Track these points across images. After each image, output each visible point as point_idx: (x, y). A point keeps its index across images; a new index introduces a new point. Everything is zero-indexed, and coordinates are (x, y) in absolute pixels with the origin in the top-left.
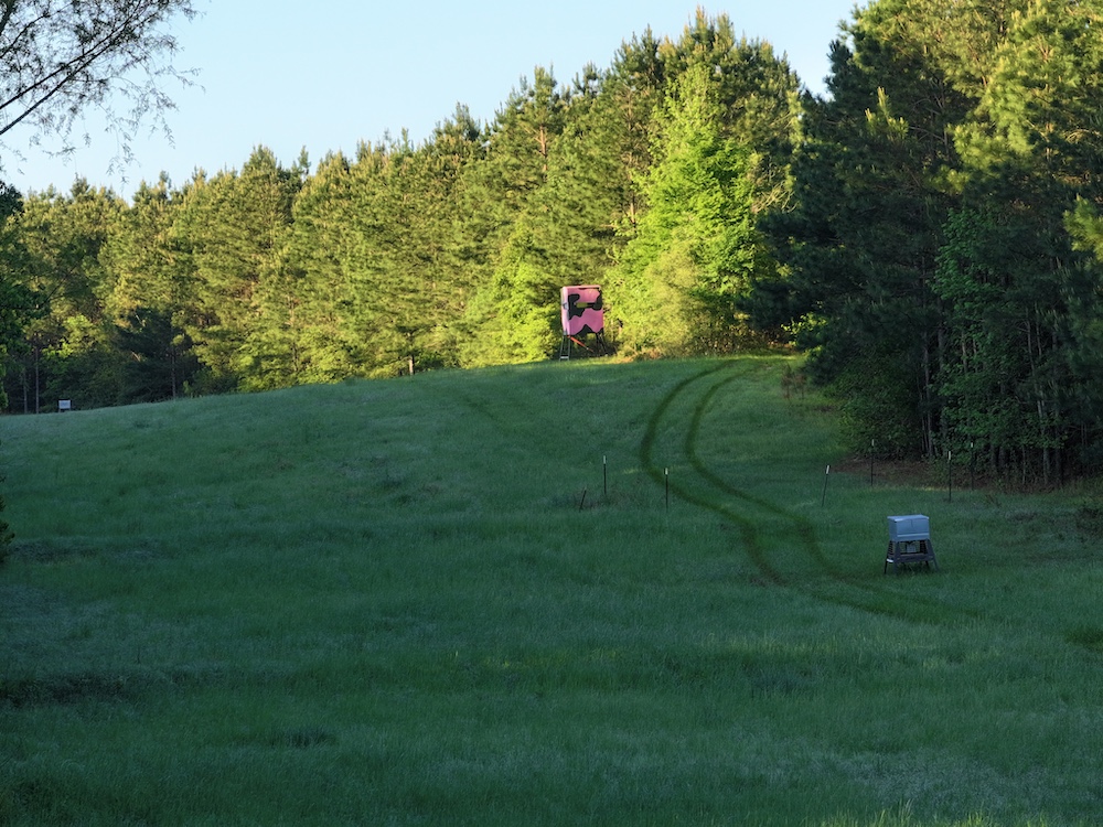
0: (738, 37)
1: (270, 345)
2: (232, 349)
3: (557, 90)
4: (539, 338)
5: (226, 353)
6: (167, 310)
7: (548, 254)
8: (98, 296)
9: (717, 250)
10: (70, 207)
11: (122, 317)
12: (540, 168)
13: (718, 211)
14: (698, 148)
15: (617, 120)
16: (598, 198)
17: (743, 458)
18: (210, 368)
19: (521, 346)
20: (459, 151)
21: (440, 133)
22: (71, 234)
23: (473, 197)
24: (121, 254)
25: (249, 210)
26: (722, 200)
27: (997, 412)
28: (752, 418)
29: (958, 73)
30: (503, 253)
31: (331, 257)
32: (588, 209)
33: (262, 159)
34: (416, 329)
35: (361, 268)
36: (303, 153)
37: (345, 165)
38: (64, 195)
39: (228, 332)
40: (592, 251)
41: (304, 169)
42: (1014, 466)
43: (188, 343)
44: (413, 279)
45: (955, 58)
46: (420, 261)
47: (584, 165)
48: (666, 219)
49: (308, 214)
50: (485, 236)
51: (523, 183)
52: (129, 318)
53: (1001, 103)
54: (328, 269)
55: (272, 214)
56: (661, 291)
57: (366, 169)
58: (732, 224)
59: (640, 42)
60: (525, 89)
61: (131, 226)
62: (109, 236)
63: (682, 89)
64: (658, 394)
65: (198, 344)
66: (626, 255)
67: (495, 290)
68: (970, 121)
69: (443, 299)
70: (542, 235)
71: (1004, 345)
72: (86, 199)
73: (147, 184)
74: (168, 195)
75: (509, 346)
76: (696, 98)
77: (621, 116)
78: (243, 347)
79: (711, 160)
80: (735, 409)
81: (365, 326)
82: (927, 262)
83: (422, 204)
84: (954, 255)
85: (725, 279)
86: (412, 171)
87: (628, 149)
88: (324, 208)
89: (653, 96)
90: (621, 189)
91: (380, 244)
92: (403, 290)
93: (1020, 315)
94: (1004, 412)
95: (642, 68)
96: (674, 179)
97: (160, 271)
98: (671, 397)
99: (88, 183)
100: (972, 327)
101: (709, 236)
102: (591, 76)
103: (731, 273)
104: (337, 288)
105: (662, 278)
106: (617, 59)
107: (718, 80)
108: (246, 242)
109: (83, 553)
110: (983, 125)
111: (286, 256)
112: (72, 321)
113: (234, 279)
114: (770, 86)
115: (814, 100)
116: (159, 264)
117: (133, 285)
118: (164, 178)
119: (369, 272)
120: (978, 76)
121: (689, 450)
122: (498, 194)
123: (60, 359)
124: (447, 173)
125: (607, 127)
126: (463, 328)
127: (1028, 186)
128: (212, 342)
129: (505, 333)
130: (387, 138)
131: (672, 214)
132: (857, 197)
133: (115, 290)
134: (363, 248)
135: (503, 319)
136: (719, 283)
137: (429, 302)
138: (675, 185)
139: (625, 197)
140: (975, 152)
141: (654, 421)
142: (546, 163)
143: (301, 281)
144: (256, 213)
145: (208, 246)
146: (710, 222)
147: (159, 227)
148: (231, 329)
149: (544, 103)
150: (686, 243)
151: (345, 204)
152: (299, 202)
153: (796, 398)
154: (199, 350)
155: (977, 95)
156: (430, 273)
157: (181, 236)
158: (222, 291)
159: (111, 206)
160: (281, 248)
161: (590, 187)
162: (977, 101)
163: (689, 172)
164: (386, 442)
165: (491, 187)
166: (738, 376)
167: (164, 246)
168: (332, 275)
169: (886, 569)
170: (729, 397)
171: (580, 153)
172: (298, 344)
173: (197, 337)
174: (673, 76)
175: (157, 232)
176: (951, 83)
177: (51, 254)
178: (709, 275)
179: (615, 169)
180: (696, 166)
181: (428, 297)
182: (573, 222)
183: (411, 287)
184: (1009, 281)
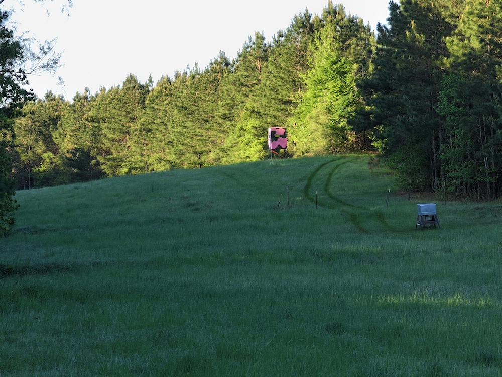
0: (348, 14)
1: (136, 163)
2: (118, 166)
3: (265, 42)
4: (258, 154)
5: (115, 167)
6: (89, 149)
7: (261, 114)
8: (57, 144)
9: (338, 107)
10: (44, 104)
11: (68, 152)
12: (258, 77)
13: (339, 89)
14: (329, 61)
15: (292, 50)
16: (284, 86)
17: (351, 192)
18: (108, 175)
19: (250, 158)
20: (221, 72)
21: (212, 64)
22: (45, 116)
23: (227, 91)
24: (67, 124)
25: (125, 103)
26: (341, 85)
27: (466, 166)
28: (355, 177)
29: (447, 13)
30: (241, 115)
31: (163, 123)
32: (280, 91)
33: (131, 79)
34: (202, 153)
35: (177, 126)
36: (150, 77)
37: (169, 81)
38: (41, 98)
39: (116, 158)
40: (281, 110)
41: (150, 84)
42: (474, 190)
43: (98, 163)
44: (200, 130)
45: (446, 7)
46: (203, 122)
47: (278, 70)
48: (315, 94)
49: (152, 103)
50: (233, 109)
51: (250, 84)
52: (71, 152)
53: (467, 25)
54: (162, 128)
55: (136, 104)
56: (313, 126)
57: (178, 82)
58: (345, 95)
59: (303, 15)
60: (251, 41)
61: (72, 112)
62: (62, 116)
63: (322, 35)
64: (312, 169)
65: (103, 164)
66: (298, 110)
67: (237, 132)
68: (453, 35)
69: (214, 139)
70: (259, 105)
71: (469, 135)
72: (52, 100)
73: (79, 93)
74: (89, 97)
75: (244, 158)
76: (328, 39)
77: (295, 48)
78: (123, 165)
79: (335, 67)
80: (347, 174)
81: (178, 152)
82: (434, 99)
83: (204, 96)
84: (446, 95)
85: (342, 120)
86: (200, 81)
87: (298, 63)
88: (160, 100)
89: (309, 39)
90: (294, 81)
91: (185, 115)
92: (196, 135)
93: (476, 121)
94: (470, 166)
95: (304, 26)
96: (319, 75)
97: (85, 131)
98: (318, 170)
99: (52, 93)
100: (455, 128)
101: (335, 101)
102: (281, 36)
103: (345, 117)
104: (166, 136)
105: (313, 120)
106: (292, 23)
107: (339, 31)
108: (124, 117)
109: (51, 231)
110: (459, 37)
111: (142, 123)
112: (45, 155)
113: (119, 134)
114: (362, 35)
115: (382, 27)
116: (85, 128)
117: (73, 138)
118: (87, 90)
119: (181, 128)
120: (457, 15)
121: (326, 190)
122: (239, 89)
123: (40, 172)
124: (216, 82)
125: (288, 53)
126: (223, 150)
127: (479, 62)
128: (109, 163)
129: (243, 151)
130: (188, 68)
131: (318, 91)
132: (402, 70)
133: (65, 140)
134: (178, 117)
135: (241, 145)
136: (339, 122)
137: (208, 140)
138: (319, 78)
139: (296, 85)
140: (456, 48)
141: (310, 179)
142: (260, 75)
143: (149, 134)
144: (129, 104)
145: (107, 119)
146: (335, 94)
147: (85, 112)
148: (118, 157)
149: (259, 47)
150: (324, 104)
151: (169, 98)
152: (148, 98)
153: (375, 170)
154: (103, 167)
155: (456, 23)
156: (208, 127)
157: (95, 115)
158: (114, 140)
159: (62, 103)
160: (141, 119)
161: (281, 80)
162: (456, 26)
163: (325, 72)
164: (188, 190)
165: (235, 86)
166: (348, 162)
167: (87, 120)
168: (163, 130)
169: (416, 228)
170: (345, 169)
171: (276, 66)
172: (148, 162)
173: (102, 161)
174: (318, 29)
175: (84, 114)
176: (444, 19)
177: (35, 125)
178: (335, 118)
179: (292, 72)
180: (329, 69)
181: (207, 138)
182: (273, 97)
183: (199, 134)
184: (471, 106)
